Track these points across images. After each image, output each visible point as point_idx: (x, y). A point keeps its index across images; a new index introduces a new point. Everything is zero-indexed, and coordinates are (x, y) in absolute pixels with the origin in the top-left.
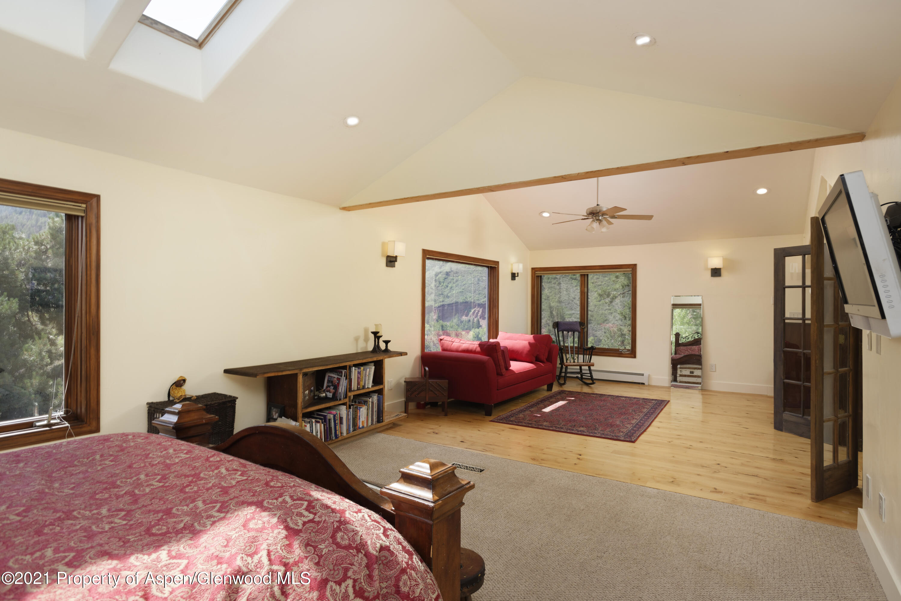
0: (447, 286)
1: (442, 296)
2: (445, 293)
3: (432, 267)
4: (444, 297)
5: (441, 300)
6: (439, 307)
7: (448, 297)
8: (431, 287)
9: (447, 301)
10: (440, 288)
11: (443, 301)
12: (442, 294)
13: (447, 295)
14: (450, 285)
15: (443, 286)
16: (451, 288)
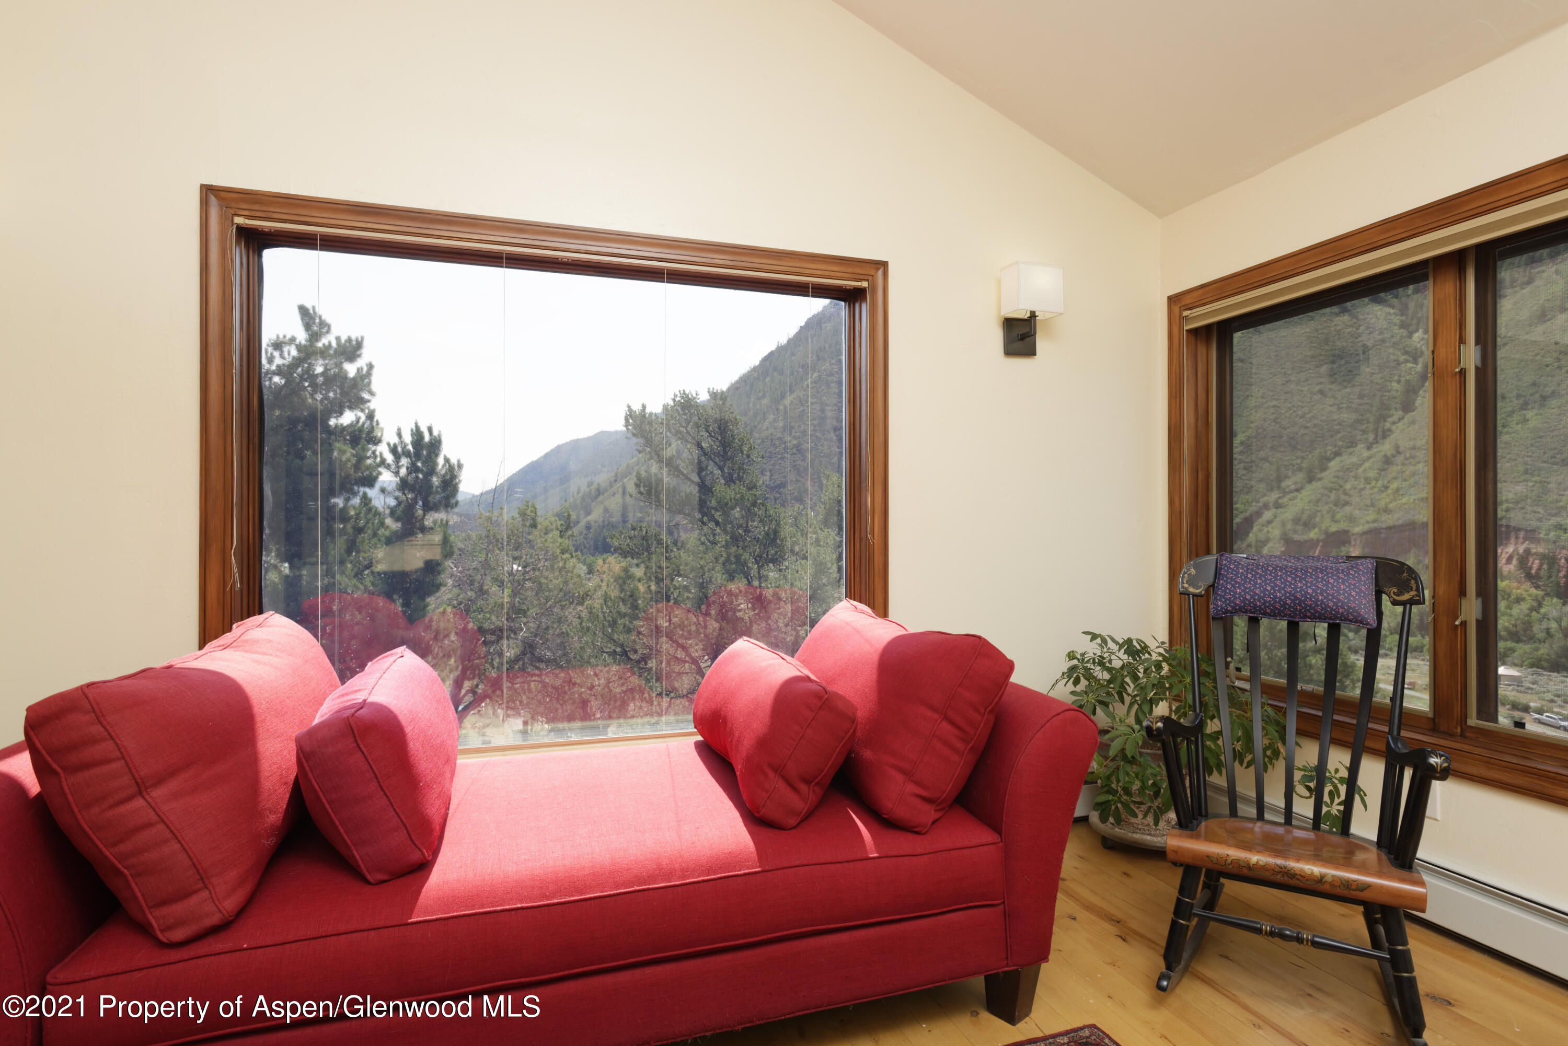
0: (1387, 488)
1: (1372, 509)
2: (1382, 504)
3: (1349, 447)
4: (1379, 512)
5: (1371, 517)
6: (1365, 533)
7: (1387, 510)
8: (1345, 490)
9: (1389, 520)
10: (1368, 492)
11: (1375, 521)
12: (1373, 505)
13: (1386, 508)
14: (1394, 485)
15: (1374, 487)
16: (1398, 490)
